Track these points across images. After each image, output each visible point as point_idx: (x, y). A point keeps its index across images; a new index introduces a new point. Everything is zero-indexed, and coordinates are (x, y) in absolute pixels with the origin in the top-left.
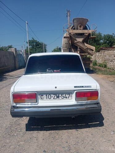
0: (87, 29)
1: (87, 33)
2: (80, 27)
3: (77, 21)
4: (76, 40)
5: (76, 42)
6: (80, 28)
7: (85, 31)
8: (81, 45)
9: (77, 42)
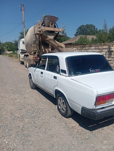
0: (56, 28)
1: (57, 31)
2: (52, 24)
3: (49, 19)
4: (48, 37)
5: (48, 39)
6: (51, 26)
7: (56, 30)
8: (53, 43)
9: (50, 40)
